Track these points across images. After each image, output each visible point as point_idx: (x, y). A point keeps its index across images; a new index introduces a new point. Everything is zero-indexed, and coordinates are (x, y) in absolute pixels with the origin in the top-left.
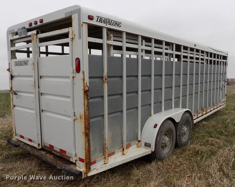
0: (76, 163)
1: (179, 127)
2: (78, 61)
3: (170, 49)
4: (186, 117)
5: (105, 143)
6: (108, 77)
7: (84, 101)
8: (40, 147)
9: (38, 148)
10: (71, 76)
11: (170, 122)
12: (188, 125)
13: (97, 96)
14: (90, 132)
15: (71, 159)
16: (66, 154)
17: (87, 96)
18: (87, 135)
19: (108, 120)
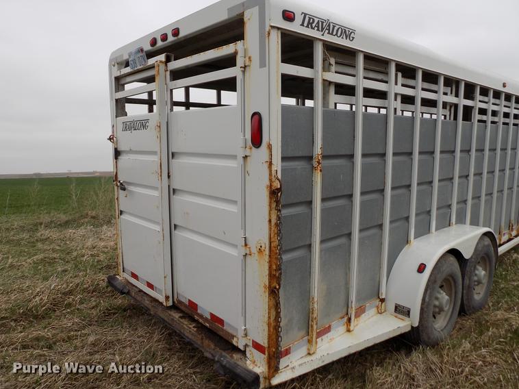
0: (245, 351)
1: (468, 269)
2: (257, 119)
3: (451, 93)
4: (484, 245)
5: (311, 307)
6: (324, 157)
7: (270, 213)
8: (170, 303)
9: (165, 304)
10: (241, 154)
11: (452, 259)
12: (485, 265)
13: (298, 201)
14: (282, 286)
15: (235, 339)
16: (225, 328)
17: (277, 202)
18: (273, 292)
19: (321, 257)
